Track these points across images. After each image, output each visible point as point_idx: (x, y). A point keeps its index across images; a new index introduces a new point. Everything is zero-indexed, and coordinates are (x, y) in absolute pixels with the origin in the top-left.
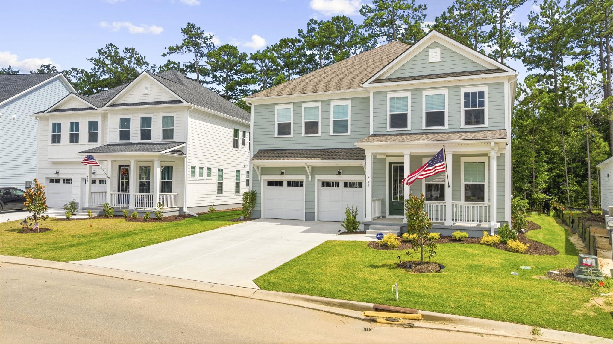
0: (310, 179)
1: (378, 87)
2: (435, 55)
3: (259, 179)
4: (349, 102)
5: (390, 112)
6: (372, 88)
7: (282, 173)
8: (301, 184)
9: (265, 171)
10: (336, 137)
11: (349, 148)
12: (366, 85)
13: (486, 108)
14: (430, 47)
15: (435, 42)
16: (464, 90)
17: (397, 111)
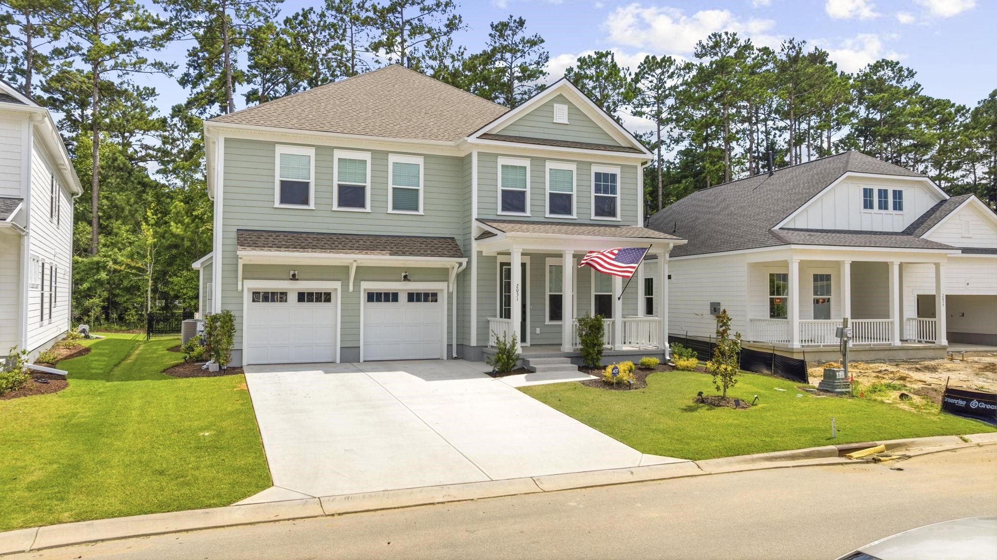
0: (351, 288)
1: (487, 146)
2: (561, 114)
3: (240, 288)
4: (420, 161)
5: (502, 186)
6: (477, 145)
7: (294, 278)
8: (327, 297)
9: (253, 271)
10: (397, 216)
11: (424, 237)
12: (472, 139)
13: (618, 196)
14: (554, 100)
15: (561, 95)
16: (595, 169)
17: (511, 187)
